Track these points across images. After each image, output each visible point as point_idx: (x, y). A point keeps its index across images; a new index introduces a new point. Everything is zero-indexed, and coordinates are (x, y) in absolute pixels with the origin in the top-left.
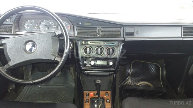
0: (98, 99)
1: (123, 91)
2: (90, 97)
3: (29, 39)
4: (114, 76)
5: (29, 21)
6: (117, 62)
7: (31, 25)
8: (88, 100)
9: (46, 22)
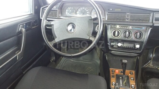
0: (123, 76)
1: (144, 73)
2: (115, 74)
3: (71, 22)
4: (138, 58)
5: (69, 8)
6: (143, 46)
7: (70, 11)
8: (114, 76)
9: (82, 9)
